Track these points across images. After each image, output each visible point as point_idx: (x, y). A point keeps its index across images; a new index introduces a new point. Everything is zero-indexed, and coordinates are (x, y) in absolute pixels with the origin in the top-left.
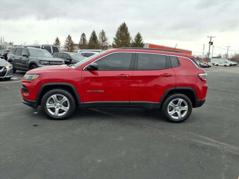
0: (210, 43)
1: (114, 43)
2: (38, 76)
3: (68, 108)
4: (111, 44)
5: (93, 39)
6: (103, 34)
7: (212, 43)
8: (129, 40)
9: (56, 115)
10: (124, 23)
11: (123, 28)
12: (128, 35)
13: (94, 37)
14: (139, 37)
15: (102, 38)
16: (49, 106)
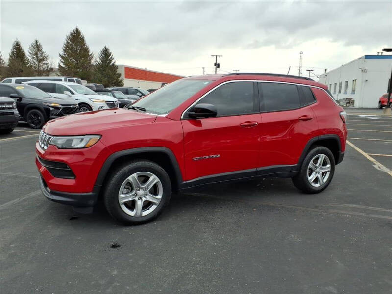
0: (215, 64)
1: (62, 64)
2: (98, 137)
3: (159, 197)
4: (57, 67)
5: (17, 57)
6: (37, 47)
7: (218, 65)
8: (90, 60)
9: (138, 214)
10: (77, 30)
11: (76, 38)
12: (86, 50)
13: (18, 53)
14: (106, 54)
15: (36, 54)
16: (123, 198)
